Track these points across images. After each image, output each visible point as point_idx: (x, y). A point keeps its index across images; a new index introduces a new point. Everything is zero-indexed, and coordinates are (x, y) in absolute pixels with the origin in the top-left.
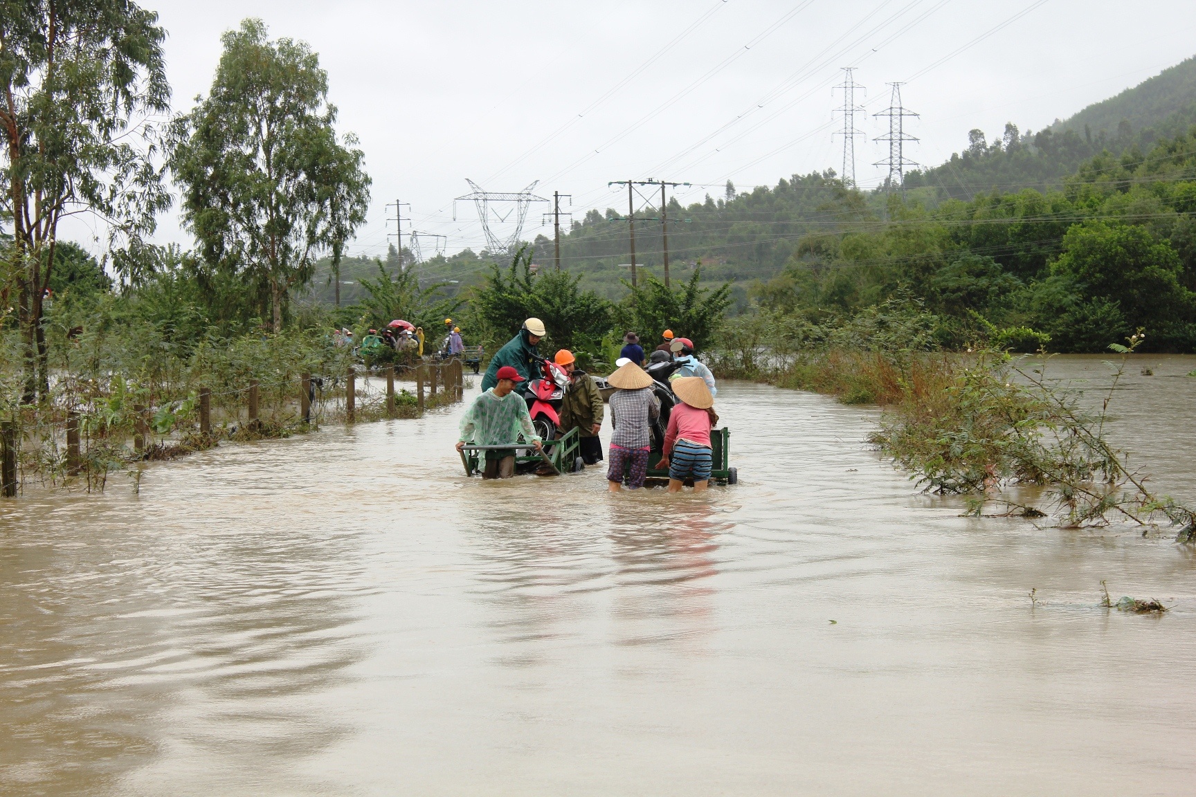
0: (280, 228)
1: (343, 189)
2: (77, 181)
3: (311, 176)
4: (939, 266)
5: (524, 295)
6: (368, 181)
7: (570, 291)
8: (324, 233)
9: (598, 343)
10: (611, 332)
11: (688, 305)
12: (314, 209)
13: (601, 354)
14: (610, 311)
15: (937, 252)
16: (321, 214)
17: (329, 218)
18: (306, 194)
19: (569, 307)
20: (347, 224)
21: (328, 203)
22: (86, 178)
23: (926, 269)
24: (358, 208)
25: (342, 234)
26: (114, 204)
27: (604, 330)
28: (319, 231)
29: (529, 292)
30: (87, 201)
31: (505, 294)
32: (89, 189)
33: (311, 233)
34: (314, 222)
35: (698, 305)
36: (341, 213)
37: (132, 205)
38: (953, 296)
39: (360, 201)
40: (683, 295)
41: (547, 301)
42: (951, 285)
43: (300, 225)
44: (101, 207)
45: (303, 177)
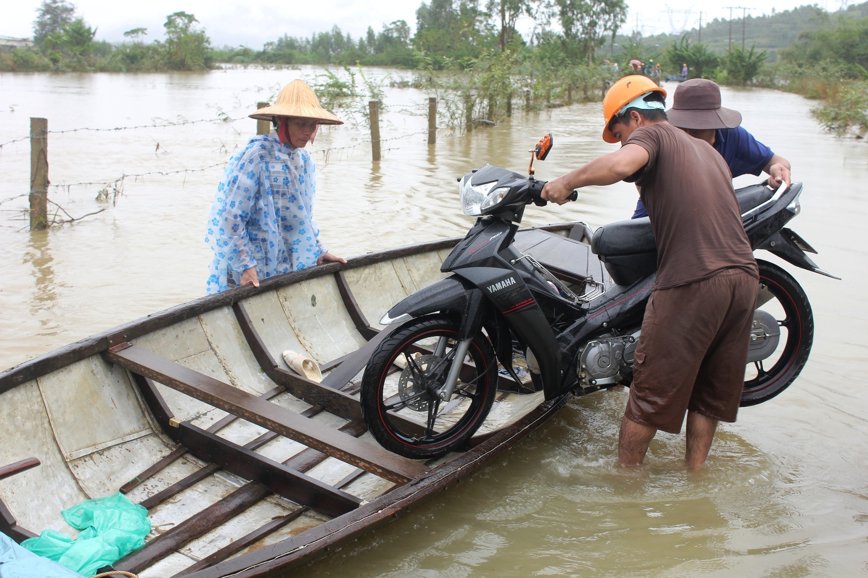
0: (593, 24)
1: (618, 9)
2: (524, 7)
3: (606, 4)
4: (857, 45)
5: (685, 52)
6: (627, 7)
7: (703, 52)
8: (610, 27)
9: (713, 72)
10: (718, 68)
11: (750, 58)
12: (607, 17)
13: (714, 76)
14: (719, 60)
15: (857, 39)
16: (609, 19)
17: (612, 21)
18: (604, 11)
19: (703, 57)
20: (618, 23)
21: (612, 15)
22: (528, 6)
23: (852, 46)
24: (623, 17)
25: (617, 27)
26: (537, 16)
27: (716, 67)
28: (608, 27)
29: (687, 51)
30: (527, 14)
31: (678, 52)
32: (528, 10)
33: (605, 26)
34: (607, 22)
35: (753, 58)
36: (617, 19)
37: (543, 16)
38: (863, 57)
39: (624, 14)
40: (748, 54)
41: (694, 55)
42: (862, 53)
43: (601, 23)
44: (532, 17)
45: (603, 5)
